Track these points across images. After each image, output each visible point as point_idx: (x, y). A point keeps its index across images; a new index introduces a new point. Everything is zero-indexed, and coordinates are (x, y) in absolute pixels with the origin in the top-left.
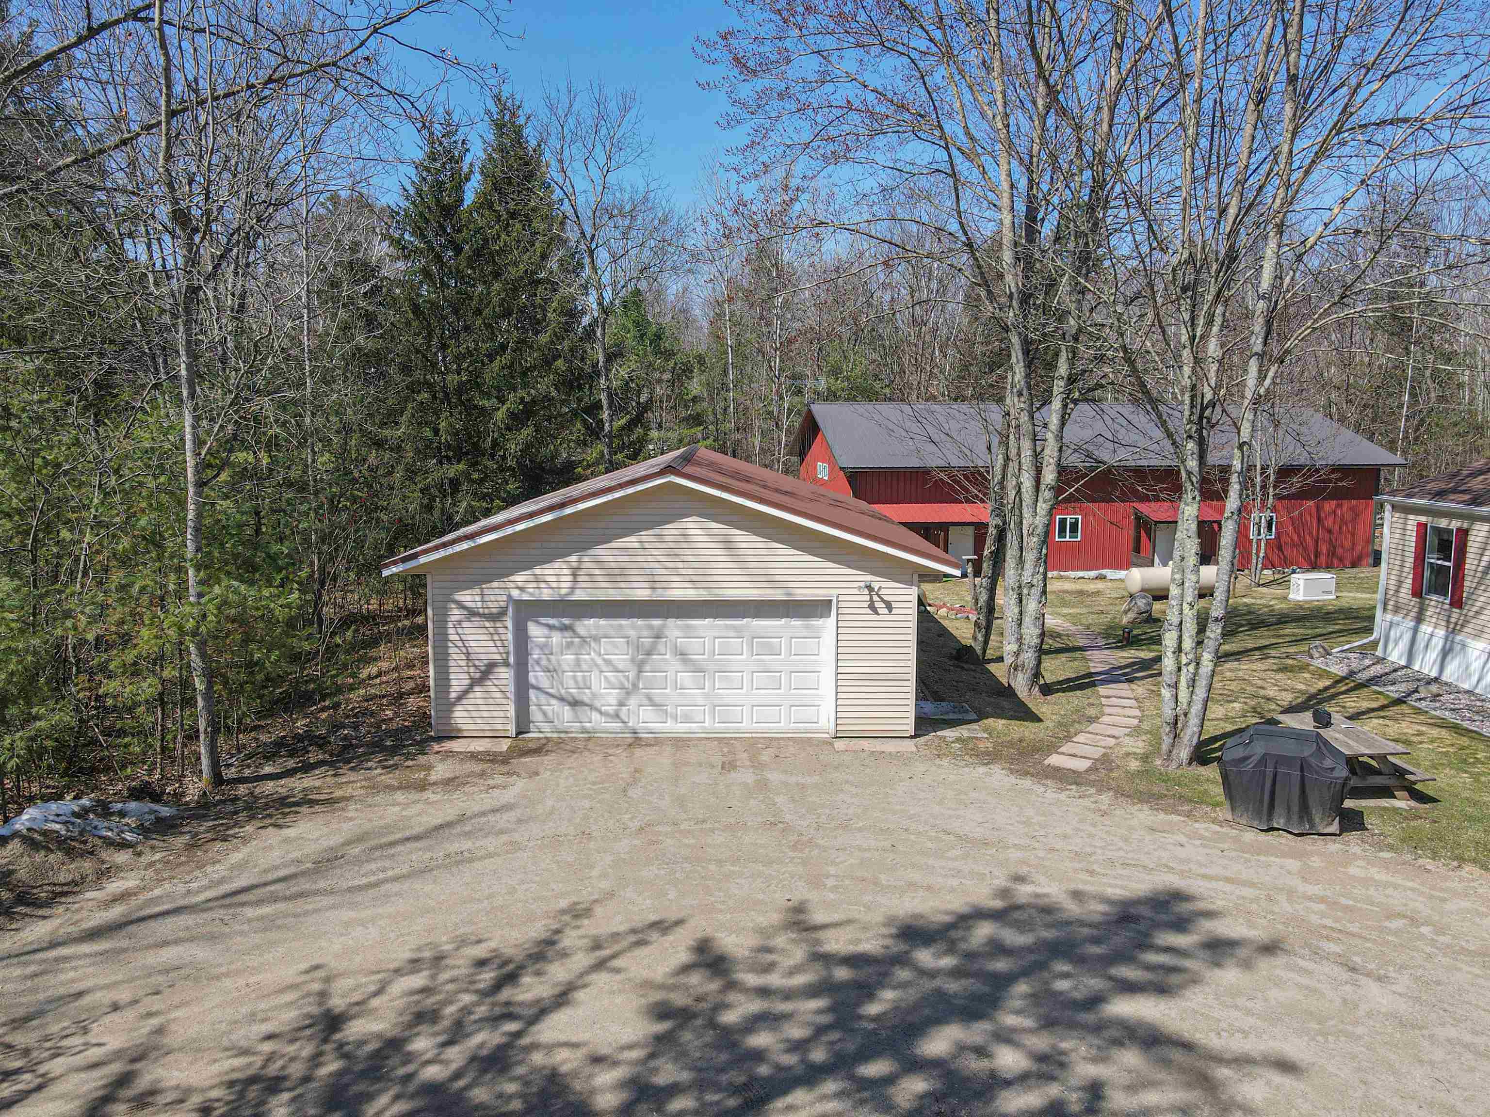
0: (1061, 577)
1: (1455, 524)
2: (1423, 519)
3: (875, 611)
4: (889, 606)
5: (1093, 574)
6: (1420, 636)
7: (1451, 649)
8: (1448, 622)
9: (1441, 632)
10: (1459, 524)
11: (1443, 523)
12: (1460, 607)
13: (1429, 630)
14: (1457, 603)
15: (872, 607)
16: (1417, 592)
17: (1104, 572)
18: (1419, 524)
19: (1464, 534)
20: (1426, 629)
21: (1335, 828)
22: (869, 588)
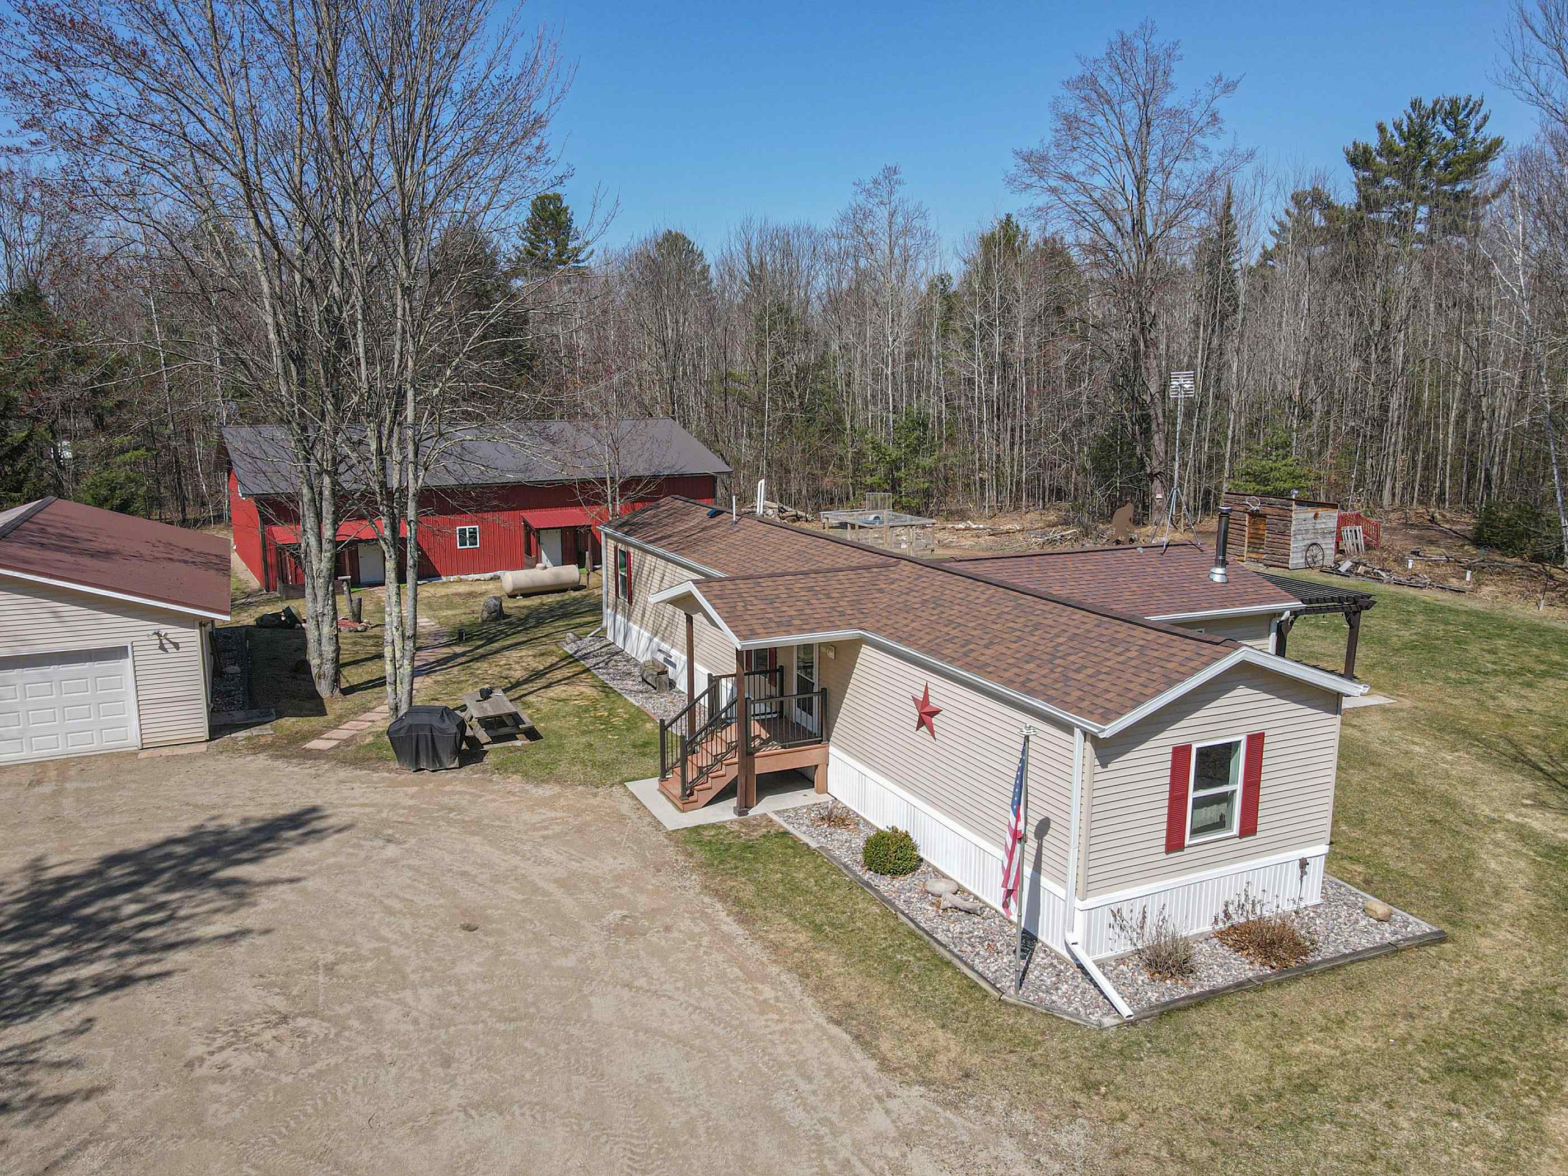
0: (461, 580)
3: (165, 650)
4: (176, 646)
5: (488, 575)
7: (628, 631)
10: (625, 548)
12: (631, 604)
14: (630, 601)
15: (162, 647)
16: (617, 594)
17: (498, 573)
19: (628, 555)
21: (456, 764)
22: (158, 634)
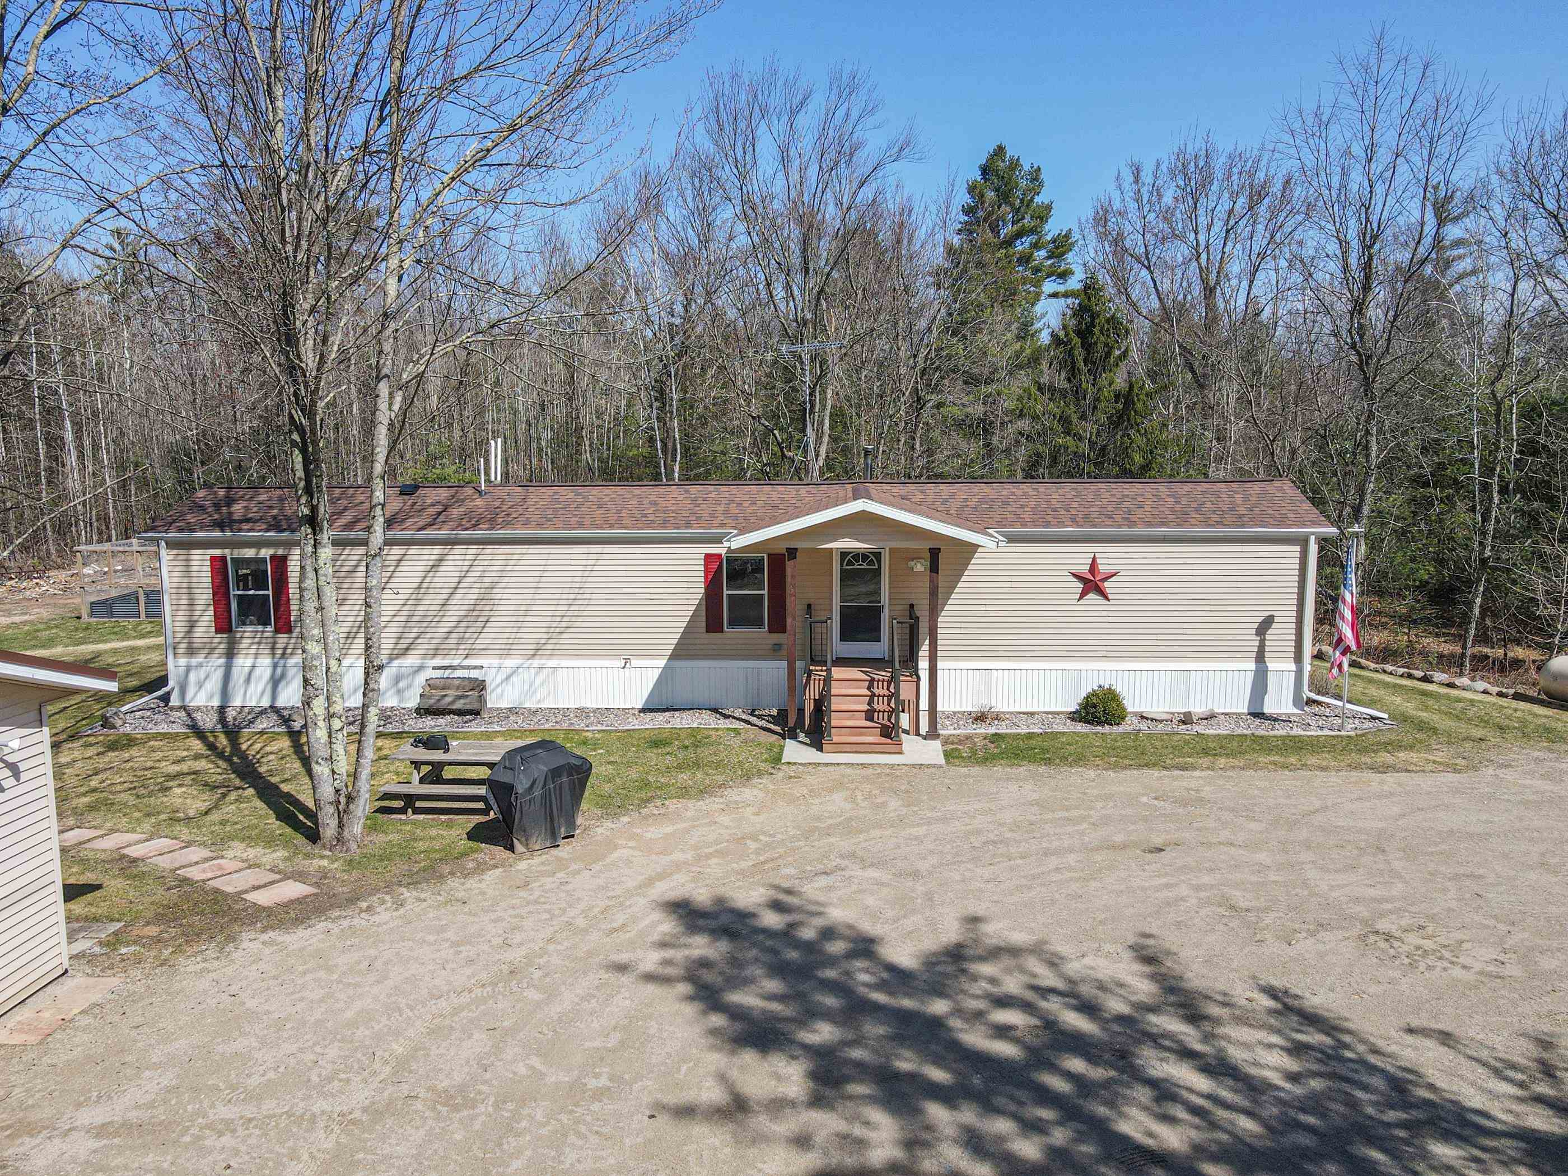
1: (266, 553)
2: (217, 552)
6: (235, 671)
7: (283, 676)
8: (273, 648)
9: (266, 661)
10: (271, 551)
11: (250, 553)
12: (289, 630)
13: (249, 662)
14: (285, 627)
16: (224, 626)
18: (213, 558)
19: (280, 563)
20: (242, 662)
